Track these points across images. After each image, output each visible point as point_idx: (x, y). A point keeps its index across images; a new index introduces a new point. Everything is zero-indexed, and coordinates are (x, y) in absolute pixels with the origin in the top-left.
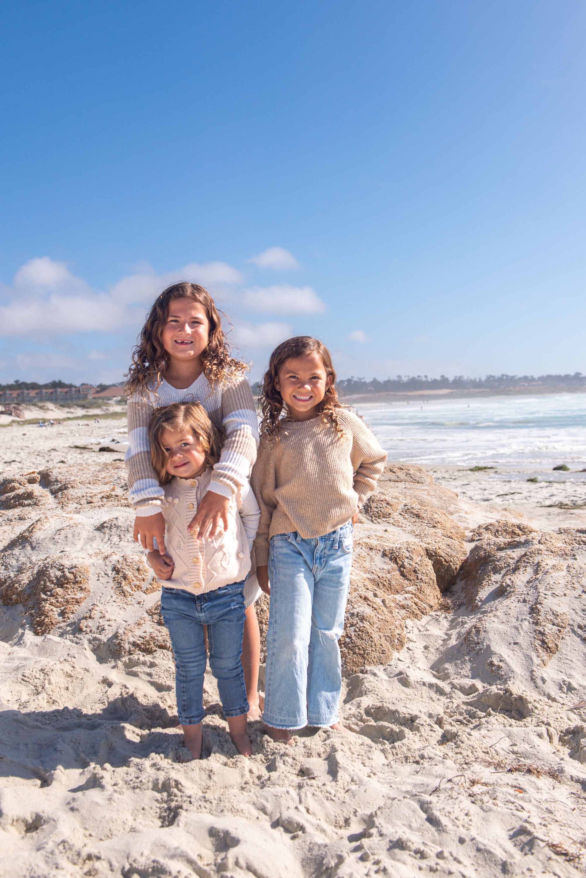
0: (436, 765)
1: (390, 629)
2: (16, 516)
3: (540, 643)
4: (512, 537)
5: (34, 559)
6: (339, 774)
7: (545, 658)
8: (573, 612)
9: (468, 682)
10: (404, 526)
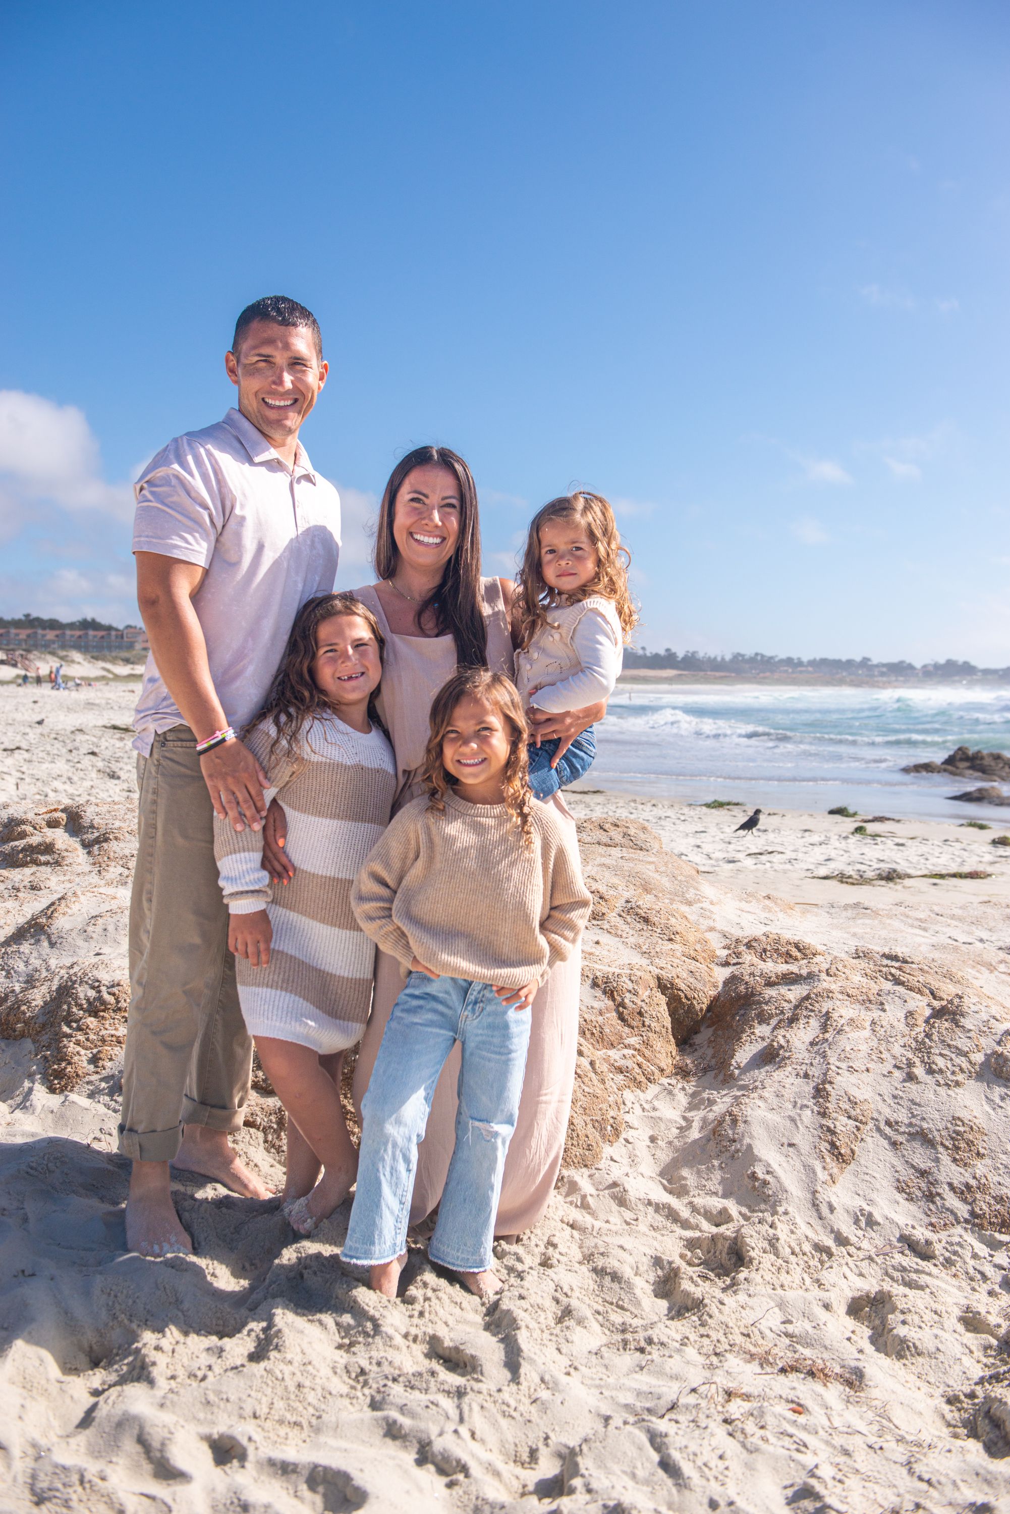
0: (670, 1357)
1: (601, 1109)
2: (26, 883)
3: (829, 1147)
4: (786, 962)
5: (53, 963)
6: (522, 1371)
7: (835, 1170)
8: (878, 1098)
9: (716, 1203)
10: (624, 935)
